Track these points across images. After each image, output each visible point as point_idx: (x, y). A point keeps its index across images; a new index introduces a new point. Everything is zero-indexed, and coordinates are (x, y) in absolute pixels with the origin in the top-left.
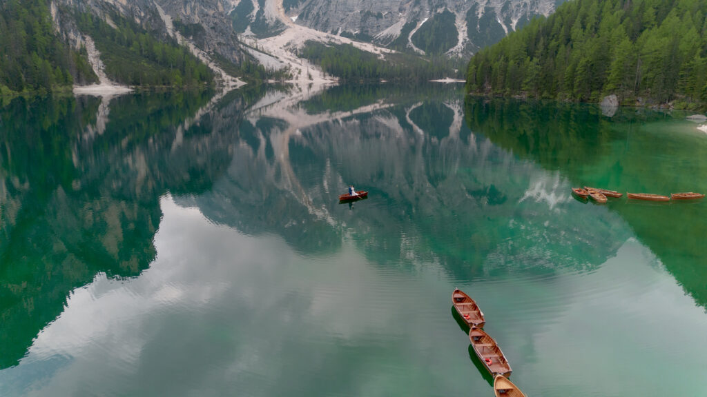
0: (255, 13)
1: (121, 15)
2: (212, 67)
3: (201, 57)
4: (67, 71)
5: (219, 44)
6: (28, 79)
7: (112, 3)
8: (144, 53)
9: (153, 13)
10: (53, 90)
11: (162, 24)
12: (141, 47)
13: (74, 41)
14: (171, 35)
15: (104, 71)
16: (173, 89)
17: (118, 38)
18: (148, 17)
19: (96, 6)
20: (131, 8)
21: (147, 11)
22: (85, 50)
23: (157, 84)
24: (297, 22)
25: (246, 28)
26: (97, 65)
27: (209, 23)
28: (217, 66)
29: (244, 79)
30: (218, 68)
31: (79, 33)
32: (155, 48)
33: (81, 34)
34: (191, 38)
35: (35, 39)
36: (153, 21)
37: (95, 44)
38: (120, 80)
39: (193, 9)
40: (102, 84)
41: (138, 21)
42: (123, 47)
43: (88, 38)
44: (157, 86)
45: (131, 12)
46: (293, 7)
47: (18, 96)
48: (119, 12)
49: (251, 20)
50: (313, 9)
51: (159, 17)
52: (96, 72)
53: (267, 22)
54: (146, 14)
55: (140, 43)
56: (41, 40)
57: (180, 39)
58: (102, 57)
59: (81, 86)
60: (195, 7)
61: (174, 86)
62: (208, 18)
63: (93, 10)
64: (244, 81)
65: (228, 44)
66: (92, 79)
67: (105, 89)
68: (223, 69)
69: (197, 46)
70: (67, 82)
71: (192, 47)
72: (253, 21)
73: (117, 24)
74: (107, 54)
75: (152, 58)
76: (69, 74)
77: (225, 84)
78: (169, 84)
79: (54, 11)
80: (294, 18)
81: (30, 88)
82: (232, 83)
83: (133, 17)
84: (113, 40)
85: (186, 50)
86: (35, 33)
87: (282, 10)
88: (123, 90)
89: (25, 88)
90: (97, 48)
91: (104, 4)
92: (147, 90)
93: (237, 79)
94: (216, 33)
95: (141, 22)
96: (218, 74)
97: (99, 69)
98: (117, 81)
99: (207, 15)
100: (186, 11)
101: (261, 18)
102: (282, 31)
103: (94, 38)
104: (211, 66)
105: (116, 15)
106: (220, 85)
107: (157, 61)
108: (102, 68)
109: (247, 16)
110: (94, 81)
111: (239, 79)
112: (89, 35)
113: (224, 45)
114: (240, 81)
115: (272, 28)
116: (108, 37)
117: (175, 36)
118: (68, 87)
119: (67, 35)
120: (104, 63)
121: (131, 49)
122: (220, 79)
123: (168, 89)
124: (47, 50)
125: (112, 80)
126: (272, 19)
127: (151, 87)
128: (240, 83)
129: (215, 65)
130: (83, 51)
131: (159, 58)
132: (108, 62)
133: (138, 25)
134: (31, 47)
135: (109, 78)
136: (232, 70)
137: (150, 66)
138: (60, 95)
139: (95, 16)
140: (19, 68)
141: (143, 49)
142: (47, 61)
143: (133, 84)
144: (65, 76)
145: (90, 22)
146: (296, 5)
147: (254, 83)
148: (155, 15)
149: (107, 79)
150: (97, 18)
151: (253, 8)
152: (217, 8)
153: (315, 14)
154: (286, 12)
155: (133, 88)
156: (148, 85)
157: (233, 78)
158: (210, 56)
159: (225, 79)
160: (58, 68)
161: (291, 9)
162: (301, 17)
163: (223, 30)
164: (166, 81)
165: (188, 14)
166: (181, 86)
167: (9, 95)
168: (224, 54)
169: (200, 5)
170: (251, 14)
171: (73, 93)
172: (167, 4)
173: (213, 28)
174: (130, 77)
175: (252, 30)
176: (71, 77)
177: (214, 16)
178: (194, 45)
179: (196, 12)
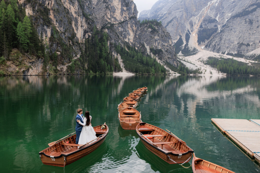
0: (184, 45)
1: (130, 46)
2: (165, 68)
3: (161, 63)
4: (112, 66)
5: (168, 58)
6: (99, 69)
7: (128, 42)
8: (139, 60)
9: (142, 45)
10: (106, 73)
11: (146, 49)
12: (138, 58)
13: (114, 56)
14: (149, 54)
15: (124, 67)
16: (151, 75)
17: (129, 55)
18: (141, 47)
19: (122, 43)
21: (140, 44)
23: (144, 72)
24: (204, 49)
25: (179, 52)
26: (122, 65)
27: (165, 49)
28: (167, 67)
29: (179, 73)
30: (168, 68)
31: (116, 53)
32: (144, 58)
33: (117, 53)
34: (157, 55)
35: (102, 54)
36: (142, 48)
37: (121, 57)
38: (130, 70)
39: (159, 43)
40: (123, 72)
41: (137, 48)
42: (131, 58)
43: (119, 55)
44: (144, 73)
45: (134, 45)
46: (202, 42)
47: (95, 75)
48: (130, 45)
49: (182, 48)
50: (212, 43)
51: (145, 46)
52: (121, 67)
53: (189, 49)
54: (140, 46)
55: (138, 57)
56: (104, 54)
57: (152, 56)
58: (123, 62)
59: (116, 72)
60: (159, 42)
61: (151, 74)
63: (121, 44)
66: (120, 70)
67: (124, 74)
68: (170, 68)
69: (159, 59)
70: (111, 71)
71: (157, 59)
72: (183, 49)
73: (129, 49)
74: (125, 61)
75: (142, 62)
77: (170, 75)
78: (149, 73)
79: (109, 44)
80: (203, 47)
81: (99, 72)
82: (174, 75)
83: (135, 47)
84: (128, 55)
85: (155, 60)
86: (102, 52)
87: (197, 44)
88: (131, 74)
89: (97, 72)
90: (122, 58)
91: (125, 42)
92: (140, 75)
93: (176, 73)
94: (168, 53)
95: (138, 49)
96: (168, 70)
97: (122, 66)
98: (129, 71)
99: (164, 46)
101: (187, 47)
102: (196, 53)
103: (121, 55)
104: (165, 67)
105: (129, 46)
106: (168, 75)
108: (124, 66)
109: (180, 47)
110: (120, 71)
111: (177, 73)
112: (119, 53)
113: (171, 58)
115: (192, 52)
116: (126, 54)
117: (150, 54)
118: (111, 72)
119: (112, 53)
120: (124, 64)
121: (134, 59)
122: (169, 73)
123: (149, 75)
124: (105, 58)
125: (127, 70)
126: (192, 48)
127: (142, 74)
128: (178, 75)
129: (166, 67)
130: (117, 59)
131: (145, 63)
132: (126, 63)
133: (136, 50)
134: (100, 57)
135: (126, 70)
136: (174, 69)
137: (141, 66)
140: (96, 64)
141: (139, 59)
142: (106, 62)
143: (135, 72)
144: (111, 68)
145: (120, 49)
146: (204, 41)
147: (184, 75)
148: (143, 46)
149: (125, 70)
150: (122, 47)
151: (183, 43)
152: (169, 42)
153: (214, 45)
154: (199, 45)
155: (135, 74)
156: (141, 73)
157: (175, 72)
158: (164, 63)
159: (171, 73)
160: (109, 65)
161: (201, 43)
162: (206, 46)
163: (170, 52)
164: (148, 72)
165: (156, 45)
166: (154, 74)
167: (92, 74)
168: (170, 62)
169: (162, 42)
170: (182, 46)
171: (113, 75)
172: (148, 42)
173: (166, 51)
174: (134, 69)
175: (182, 53)
176: (113, 69)
177: (167, 46)
178: (158, 58)
179: (160, 44)
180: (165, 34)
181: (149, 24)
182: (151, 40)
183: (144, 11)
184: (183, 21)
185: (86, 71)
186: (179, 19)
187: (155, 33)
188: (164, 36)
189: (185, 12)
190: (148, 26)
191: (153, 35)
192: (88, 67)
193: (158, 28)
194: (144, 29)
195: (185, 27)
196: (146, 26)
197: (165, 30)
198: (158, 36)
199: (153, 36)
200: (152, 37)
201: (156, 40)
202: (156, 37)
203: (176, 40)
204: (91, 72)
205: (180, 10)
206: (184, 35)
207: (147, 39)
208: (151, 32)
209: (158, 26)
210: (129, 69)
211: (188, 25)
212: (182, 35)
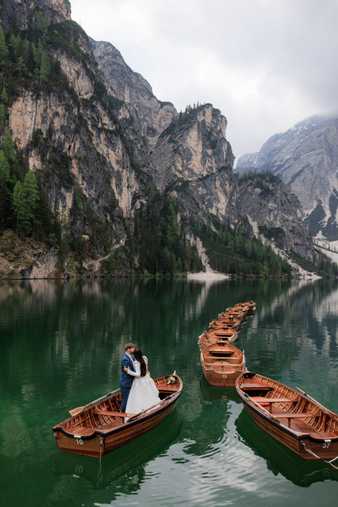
0: (326, 219)
1: (221, 223)
2: (290, 264)
3: (281, 255)
4: (185, 261)
5: (296, 244)
6: (160, 266)
7: (215, 214)
8: (237, 250)
9: (244, 220)
10: (175, 275)
11: (250, 228)
12: (235, 245)
13: (189, 241)
14: (257, 237)
15: (209, 263)
16: (261, 277)
17: (218, 239)
18: (240, 223)
19: (204, 216)
20: (229, 217)
21: (240, 218)
22: (196, 248)
23: (249, 273)
25: (318, 232)
26: (204, 259)
27: (288, 227)
28: (294, 262)
30: (295, 264)
32: (247, 246)
33: (194, 236)
34: (273, 239)
35: (166, 238)
36: (243, 226)
37: (202, 243)
38: (220, 269)
39: (275, 217)
40: (207, 272)
41: (233, 227)
42: (222, 245)
43: (198, 239)
44: (248, 275)
45: (228, 221)
47: (152, 278)
48: (219, 220)
49: (323, 226)
51: (248, 223)
52: (203, 263)
53: (337, 227)
54: (239, 221)
55: (235, 243)
56: (170, 238)
57: (264, 240)
58: (207, 253)
59: (193, 273)
60: (277, 215)
61: (262, 275)
62: (287, 223)
63: (202, 219)
64: (319, 275)
65: (303, 245)
66: (200, 268)
67: (209, 277)
68: (300, 265)
69: (277, 246)
70: (183, 270)
71: (273, 246)
72: (325, 226)
73: (217, 229)
74: (211, 250)
75: (243, 253)
76: (186, 263)
77: (301, 277)
78: (258, 273)
79: (179, 218)
81: (161, 273)
82: (308, 278)
83: (229, 224)
84: (216, 240)
85: (269, 249)
86: (167, 234)
88: (222, 277)
89: (157, 272)
90: (204, 246)
91: (209, 214)
92: (241, 277)
93: (312, 274)
94: (294, 235)
95: (235, 227)
96: (295, 269)
97: (205, 261)
98: (218, 270)
99: (287, 221)
100: (270, 218)
101: (332, 223)
103: (202, 239)
104: (290, 262)
105: (217, 222)
106: (296, 279)
107: (247, 256)
108: (207, 261)
109: (319, 222)
110: (202, 270)
111: (315, 274)
112: (199, 237)
113: (300, 245)
114: (315, 276)
116: (212, 238)
117: (260, 238)
118: (184, 273)
119: (185, 236)
120: (209, 257)
121: (228, 247)
122: (297, 273)
123: (257, 277)
124: (173, 246)
125: (214, 269)
127: (244, 276)
128: (315, 277)
129: (292, 262)
130: (194, 248)
131: (249, 254)
132: (212, 256)
133: (232, 229)
134: (163, 244)
135: (212, 268)
136: (308, 266)
137: (242, 260)
138: (178, 279)
139: (203, 223)
140: (156, 257)
141: (237, 246)
142: (173, 253)
143: (230, 272)
144: (183, 265)
145: (200, 227)
147: (328, 277)
148: (246, 221)
149: (210, 269)
150: (204, 225)
151: (325, 215)
152: (296, 214)
155: (230, 276)
156: (241, 274)
157: (309, 273)
158: (288, 254)
159: (302, 273)
160: (179, 259)
163: (299, 232)
164: (256, 271)
165: (271, 220)
166: (267, 276)
167: (147, 277)
168: (300, 253)
169: (282, 213)
170: (323, 220)
171: (187, 278)
172: (254, 214)
173: (291, 231)
174: (228, 267)
175: (323, 234)
176: (187, 266)
177: (293, 221)
178: (275, 245)
179: (278, 218)
180: (289, 198)
181: (255, 180)
182: (260, 210)
183: (246, 156)
184: (323, 173)
185: (136, 270)
186: (315, 168)
187: (269, 197)
188: (287, 202)
189: (327, 154)
190: (254, 183)
191: (264, 200)
192: (139, 263)
193: (274, 188)
194: (246, 189)
195: (328, 184)
196: (251, 184)
197: (288, 191)
198: (275, 202)
199: (264, 202)
200: (263, 205)
201: (270, 211)
202: (271, 205)
203: (310, 209)
204: (146, 271)
205: (317, 151)
206: (327, 199)
207: (253, 209)
208: (260, 194)
209: (275, 184)
210: (218, 267)
211: (335, 179)
212: (322, 199)
